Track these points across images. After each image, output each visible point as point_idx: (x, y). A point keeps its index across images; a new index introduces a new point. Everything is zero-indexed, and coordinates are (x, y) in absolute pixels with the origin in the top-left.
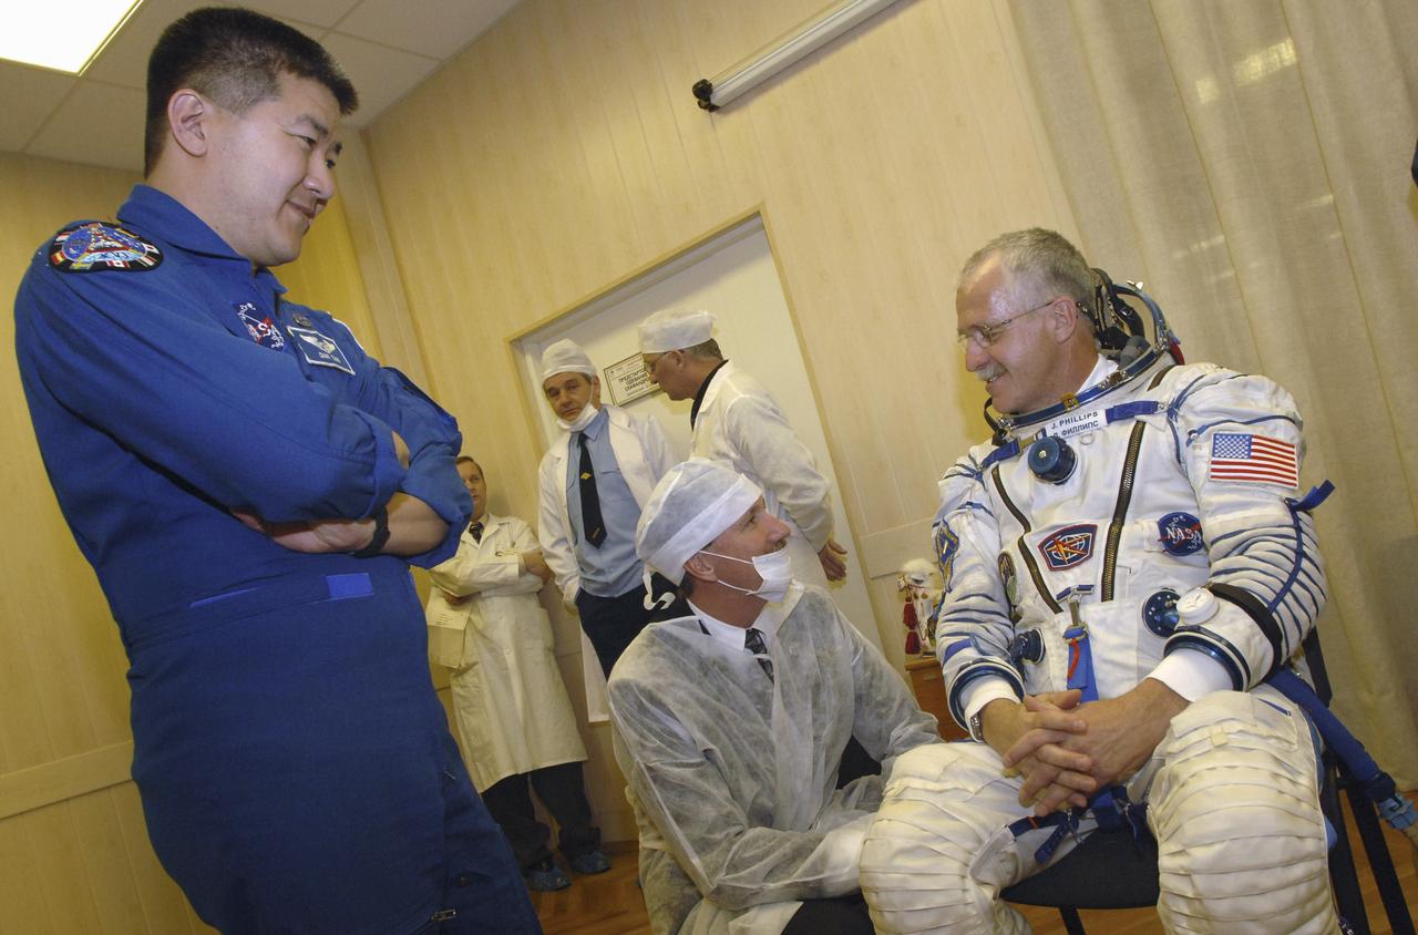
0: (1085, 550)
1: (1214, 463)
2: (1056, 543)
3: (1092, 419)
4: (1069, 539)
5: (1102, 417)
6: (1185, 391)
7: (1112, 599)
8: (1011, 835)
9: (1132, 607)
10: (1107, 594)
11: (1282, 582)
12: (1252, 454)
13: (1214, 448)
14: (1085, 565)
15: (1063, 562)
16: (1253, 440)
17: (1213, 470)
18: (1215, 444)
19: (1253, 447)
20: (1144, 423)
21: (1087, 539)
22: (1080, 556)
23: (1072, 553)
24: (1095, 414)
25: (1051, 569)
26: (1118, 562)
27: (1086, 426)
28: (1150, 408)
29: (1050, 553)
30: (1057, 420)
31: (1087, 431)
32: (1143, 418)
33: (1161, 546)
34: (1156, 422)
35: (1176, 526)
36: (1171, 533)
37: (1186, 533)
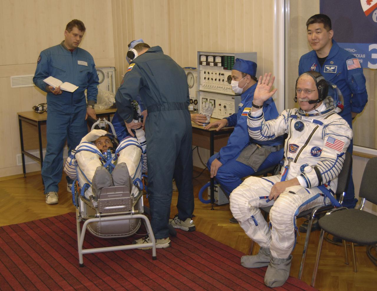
1: (327, 142)
2: (292, 146)
3: (310, 120)
4: (294, 147)
5: (312, 121)
7: (296, 163)
8: (259, 199)
9: (299, 166)
10: (295, 162)
11: (326, 170)
12: (334, 143)
13: (328, 139)
14: (294, 154)
15: (291, 151)
16: (336, 140)
17: (326, 144)
20: (318, 127)
21: (296, 149)
22: (294, 151)
24: (311, 119)
25: (289, 151)
26: (299, 156)
27: (309, 121)
28: (321, 124)
29: (290, 148)
30: (304, 117)
31: (308, 123)
32: (319, 125)
33: (310, 154)
34: (321, 127)
35: (315, 150)
36: (313, 152)
37: (317, 152)
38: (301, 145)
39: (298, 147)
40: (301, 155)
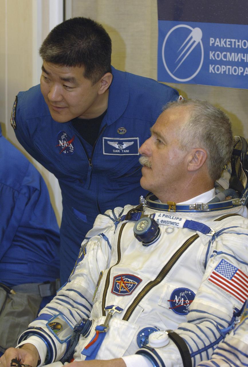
0: (130, 290)
1: (214, 273)
2: (121, 279)
3: (177, 221)
4: (128, 281)
5: (182, 223)
6: (225, 229)
7: (127, 320)
9: (134, 328)
10: (126, 318)
11: (205, 345)
12: (233, 278)
13: (218, 266)
14: (126, 297)
15: (118, 291)
16: (238, 272)
17: (211, 276)
18: (220, 264)
19: (236, 275)
20: (198, 237)
21: (134, 285)
22: (126, 292)
23: (124, 289)
24: (181, 219)
25: (112, 292)
26: (140, 303)
27: (172, 223)
28: (206, 230)
29: (116, 283)
30: (162, 213)
31: (172, 226)
32: (199, 233)
33: (167, 305)
34: (203, 239)
35: (182, 297)
36: (177, 299)
37: (184, 303)
38: (147, 277)
39: (139, 281)
40: (144, 303)
